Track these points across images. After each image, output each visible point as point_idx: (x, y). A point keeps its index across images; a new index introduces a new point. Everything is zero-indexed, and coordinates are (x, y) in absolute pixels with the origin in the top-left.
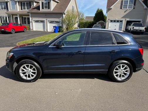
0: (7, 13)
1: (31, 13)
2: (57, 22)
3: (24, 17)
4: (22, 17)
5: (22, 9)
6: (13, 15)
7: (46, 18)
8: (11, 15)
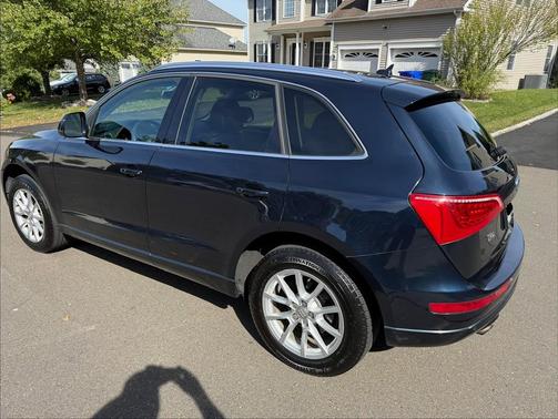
0: (269, 32)
1: (336, 24)
2: (425, 53)
3: (316, 40)
4: (312, 43)
5: (313, 14)
6: (286, 36)
7: (385, 39)
8: (282, 38)
